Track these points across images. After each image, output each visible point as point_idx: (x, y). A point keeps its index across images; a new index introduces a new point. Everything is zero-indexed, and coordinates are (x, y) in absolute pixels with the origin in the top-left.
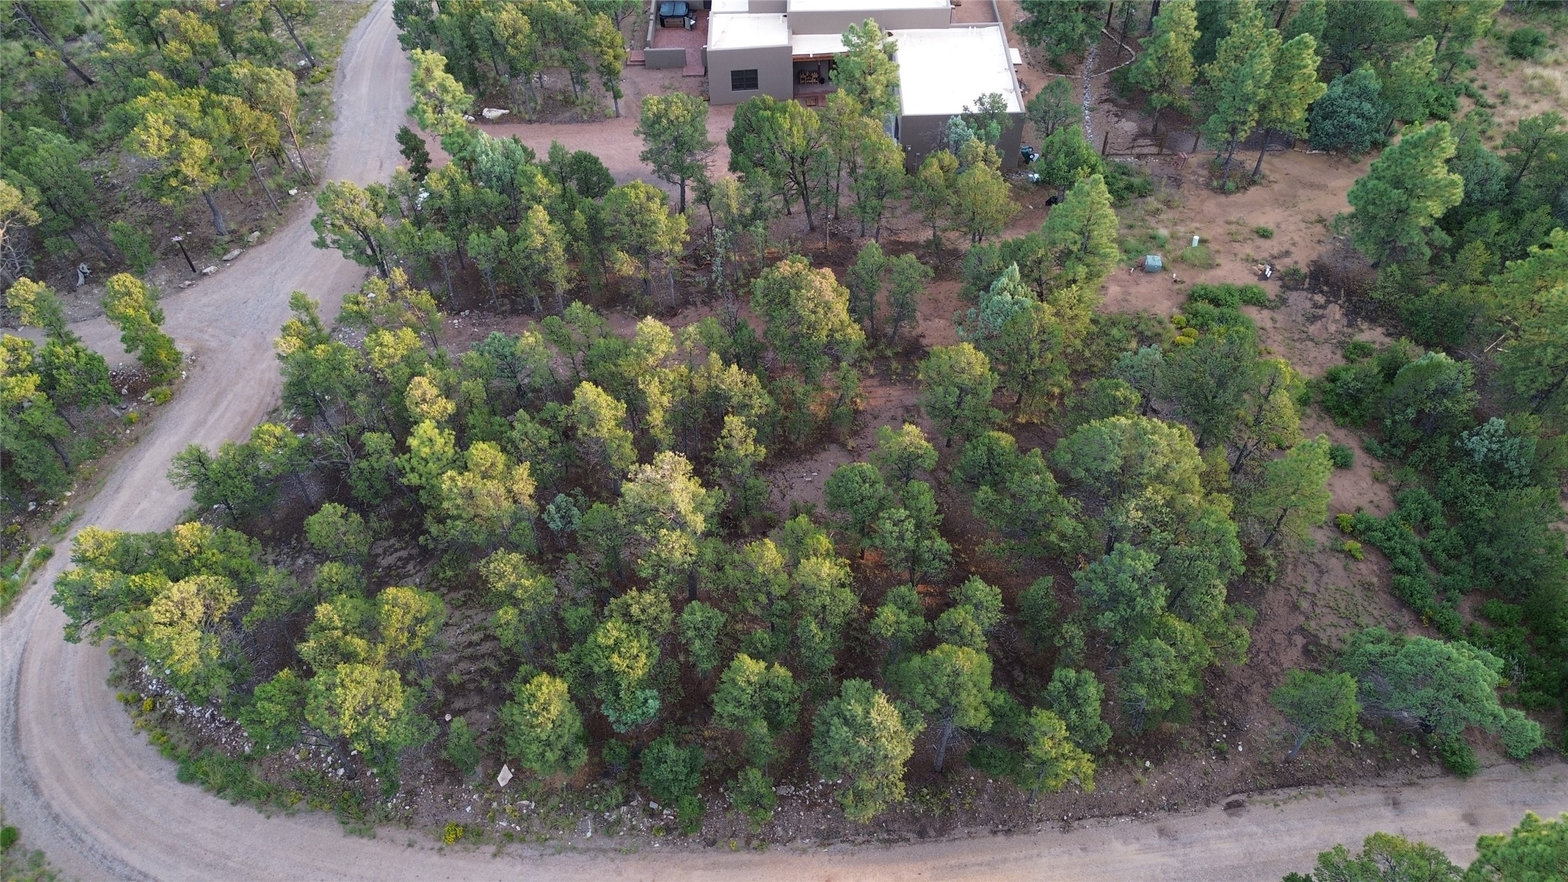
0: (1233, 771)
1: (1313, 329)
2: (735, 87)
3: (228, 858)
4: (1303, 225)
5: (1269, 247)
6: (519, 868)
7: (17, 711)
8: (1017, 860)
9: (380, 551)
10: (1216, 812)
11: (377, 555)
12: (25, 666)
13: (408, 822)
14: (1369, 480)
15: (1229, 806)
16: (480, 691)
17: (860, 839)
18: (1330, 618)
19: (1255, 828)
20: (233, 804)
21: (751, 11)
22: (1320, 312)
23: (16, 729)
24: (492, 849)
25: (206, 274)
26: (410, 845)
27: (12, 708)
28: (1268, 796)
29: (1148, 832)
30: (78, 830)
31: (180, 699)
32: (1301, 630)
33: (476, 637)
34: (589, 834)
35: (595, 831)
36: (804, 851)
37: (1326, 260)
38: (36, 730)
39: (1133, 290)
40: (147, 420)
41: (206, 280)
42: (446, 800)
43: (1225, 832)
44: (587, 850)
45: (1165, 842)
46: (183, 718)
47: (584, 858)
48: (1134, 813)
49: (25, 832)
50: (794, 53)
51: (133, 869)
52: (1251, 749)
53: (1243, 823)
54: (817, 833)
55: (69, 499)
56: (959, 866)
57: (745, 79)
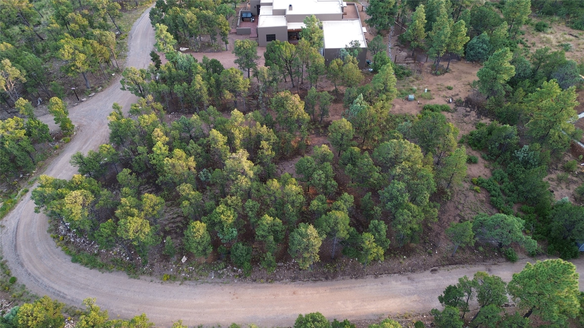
0: (434, 259)
1: (465, 119)
2: (267, 41)
3: (89, 286)
4: (463, 86)
5: (451, 93)
6: (188, 288)
7: (16, 241)
8: (359, 287)
9: (142, 189)
10: (428, 272)
11: (141, 190)
12: (18, 227)
13: (151, 274)
14: (483, 167)
15: (432, 271)
16: (176, 233)
17: (305, 280)
18: (469, 211)
19: (441, 277)
20: (91, 269)
21: (273, 15)
22: (468, 113)
23: (16, 246)
24: (180, 282)
25: (83, 101)
26: (151, 281)
27: (14, 240)
28: (446, 268)
29: (404, 279)
30: (37, 278)
31: (73, 236)
32: (459, 215)
33: (175, 216)
34: (213, 278)
35: (215, 277)
36: (286, 283)
37: (471, 97)
38: (22, 247)
39: (404, 106)
40: (61, 148)
41: (83, 103)
42: (164, 267)
43: (430, 279)
44: (212, 283)
45: (410, 282)
46: (73, 243)
47: (211, 285)
48: (399, 273)
49: (19, 279)
50: (288, 28)
51: (56, 290)
52: (440, 253)
53: (437, 276)
54: (291, 278)
55: (34, 173)
56: (339, 288)
57: (271, 38)
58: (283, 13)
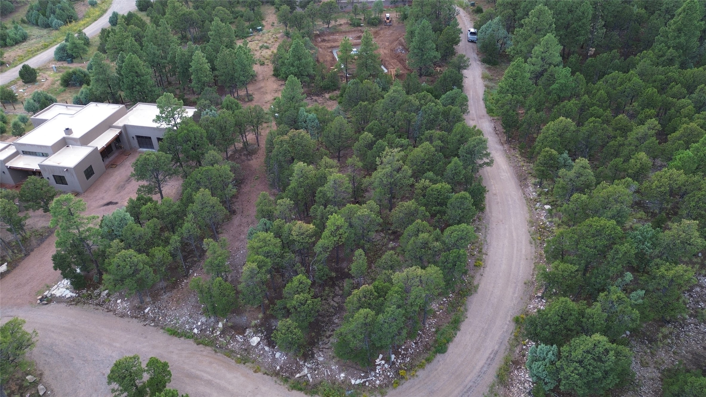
1: (320, 102)
2: (88, 178)
22: (314, 99)
34: (480, 234)
50: (99, 149)
57: (89, 172)
58: (64, 143)
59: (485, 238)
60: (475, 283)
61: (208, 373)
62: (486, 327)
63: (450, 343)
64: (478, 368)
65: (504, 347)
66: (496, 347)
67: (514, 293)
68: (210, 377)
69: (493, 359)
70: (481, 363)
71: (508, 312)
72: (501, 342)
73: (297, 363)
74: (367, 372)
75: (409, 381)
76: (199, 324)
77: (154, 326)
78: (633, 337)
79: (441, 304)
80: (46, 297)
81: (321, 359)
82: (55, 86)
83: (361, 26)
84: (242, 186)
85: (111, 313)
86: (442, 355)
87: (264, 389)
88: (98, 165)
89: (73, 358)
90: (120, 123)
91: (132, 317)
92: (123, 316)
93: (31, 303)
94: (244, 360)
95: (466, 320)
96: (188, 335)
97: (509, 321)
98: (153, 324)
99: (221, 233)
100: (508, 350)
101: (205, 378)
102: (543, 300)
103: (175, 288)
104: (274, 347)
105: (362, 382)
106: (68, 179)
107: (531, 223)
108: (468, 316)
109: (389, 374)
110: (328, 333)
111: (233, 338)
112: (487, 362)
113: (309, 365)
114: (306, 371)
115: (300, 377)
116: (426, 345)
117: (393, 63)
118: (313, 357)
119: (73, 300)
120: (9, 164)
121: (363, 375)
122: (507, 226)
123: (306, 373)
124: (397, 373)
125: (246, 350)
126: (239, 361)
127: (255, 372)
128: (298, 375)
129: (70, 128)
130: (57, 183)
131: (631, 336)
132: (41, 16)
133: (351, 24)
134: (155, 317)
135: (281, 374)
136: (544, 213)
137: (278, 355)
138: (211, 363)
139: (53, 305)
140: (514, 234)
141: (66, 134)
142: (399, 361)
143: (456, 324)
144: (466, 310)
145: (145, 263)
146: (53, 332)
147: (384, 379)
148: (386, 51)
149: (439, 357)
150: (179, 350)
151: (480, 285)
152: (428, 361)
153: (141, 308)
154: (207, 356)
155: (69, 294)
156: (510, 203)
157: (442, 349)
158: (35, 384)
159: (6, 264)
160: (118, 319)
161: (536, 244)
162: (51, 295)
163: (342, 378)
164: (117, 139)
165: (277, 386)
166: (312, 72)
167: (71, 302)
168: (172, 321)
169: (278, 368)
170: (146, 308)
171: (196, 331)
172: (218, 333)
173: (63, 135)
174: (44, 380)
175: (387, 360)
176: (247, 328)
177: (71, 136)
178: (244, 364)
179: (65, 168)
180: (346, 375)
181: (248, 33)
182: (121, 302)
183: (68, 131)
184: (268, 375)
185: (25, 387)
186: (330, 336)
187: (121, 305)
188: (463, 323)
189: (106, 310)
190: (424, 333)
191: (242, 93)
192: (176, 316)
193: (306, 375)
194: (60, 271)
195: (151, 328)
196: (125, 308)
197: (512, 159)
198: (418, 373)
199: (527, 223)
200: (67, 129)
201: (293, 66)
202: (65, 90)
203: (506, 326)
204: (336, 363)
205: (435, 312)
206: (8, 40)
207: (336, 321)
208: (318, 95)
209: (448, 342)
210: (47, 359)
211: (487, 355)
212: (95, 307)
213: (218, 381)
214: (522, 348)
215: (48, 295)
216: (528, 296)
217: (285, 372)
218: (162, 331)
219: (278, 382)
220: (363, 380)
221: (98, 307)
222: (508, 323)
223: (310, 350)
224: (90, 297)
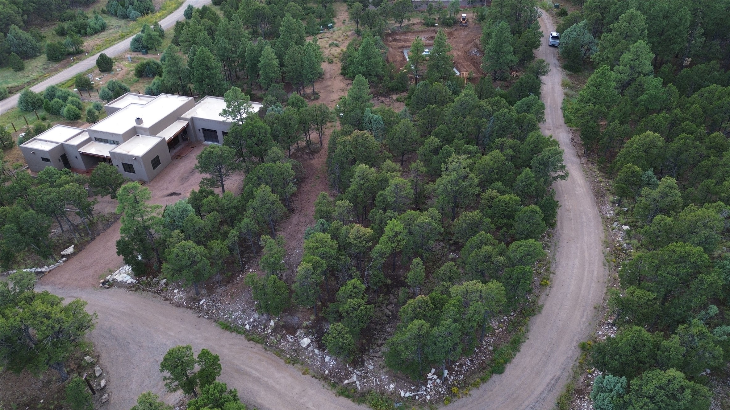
1: (386, 103)
2: (154, 168)
22: (380, 100)
25: (105, 386)
26: (548, 295)
31: (456, 376)
34: (549, 251)
44: (555, 254)
46: (466, 377)
50: (167, 139)
57: (156, 162)
58: (134, 132)
59: (554, 256)
60: (540, 303)
61: (256, 370)
62: (548, 351)
63: (508, 364)
64: (537, 393)
65: (567, 374)
66: (558, 373)
67: (582, 317)
68: (258, 375)
69: (554, 386)
70: (540, 389)
71: (574, 337)
72: (564, 369)
73: (346, 369)
74: (418, 386)
75: (461, 399)
76: (251, 320)
77: (208, 318)
78: (714, 376)
79: (501, 322)
80: (108, 281)
81: (371, 367)
82: (130, 76)
83: (435, 26)
84: (303, 185)
85: (168, 302)
86: (498, 375)
87: (312, 392)
88: (165, 155)
89: (129, 343)
90: (188, 115)
91: (187, 308)
92: (178, 306)
93: (93, 286)
94: (293, 361)
95: (527, 341)
96: (240, 330)
97: (575, 347)
98: (207, 317)
99: (279, 231)
100: (572, 377)
101: (254, 375)
102: (614, 328)
103: (230, 282)
104: (323, 350)
105: (411, 395)
106: (135, 167)
107: (606, 244)
108: (530, 337)
109: (440, 389)
110: (380, 342)
111: (284, 337)
112: (547, 388)
113: (358, 373)
114: (354, 378)
115: (349, 383)
116: (482, 364)
117: (467, 65)
118: (363, 364)
119: (133, 287)
120: (82, 150)
121: (413, 388)
122: (578, 245)
123: (355, 380)
124: (449, 390)
125: (295, 350)
126: (288, 361)
127: (304, 374)
128: (346, 382)
129: (141, 118)
130: (125, 171)
131: (711, 374)
132: (120, 7)
133: (424, 24)
134: (209, 310)
135: (330, 378)
136: (621, 234)
137: (327, 359)
138: (260, 360)
139: (114, 289)
140: (586, 254)
141: (137, 123)
142: (452, 378)
143: (516, 345)
144: (528, 331)
145: (202, 255)
146: (112, 315)
147: (435, 394)
148: (460, 53)
149: (495, 377)
150: (230, 345)
151: (545, 306)
152: (484, 380)
153: (196, 300)
154: (256, 353)
155: (129, 280)
156: (584, 220)
157: (499, 369)
158: (92, 365)
159: (73, 246)
160: (174, 308)
161: (610, 266)
162: (113, 279)
163: (391, 389)
164: (184, 131)
165: (325, 390)
166: (380, 72)
167: (131, 287)
168: (225, 315)
169: (327, 372)
170: (201, 300)
171: (247, 327)
172: (270, 331)
173: (134, 124)
174: (101, 362)
175: (440, 375)
176: (298, 329)
177: (141, 126)
178: (293, 364)
179: (133, 156)
180: (396, 386)
181: (318, 30)
182: (178, 292)
183: (139, 120)
184: (316, 378)
185: (83, 367)
186: (382, 344)
187: (178, 294)
188: (523, 344)
189: (164, 299)
190: (480, 351)
191: (309, 91)
192: (229, 310)
193: (355, 382)
194: (123, 257)
195: (204, 320)
196: (181, 298)
197: (589, 173)
198: (471, 392)
199: (601, 244)
200: (138, 119)
201: (362, 65)
202: (138, 81)
203: (571, 352)
204: (386, 373)
205: (494, 330)
206: (88, 29)
207: (389, 330)
208: (385, 96)
209: (506, 363)
210: (104, 341)
211: (547, 380)
212: (153, 294)
213: (266, 379)
214: (587, 377)
215: (110, 280)
216: (598, 322)
217: (334, 377)
218: (215, 323)
219: (326, 386)
220: (413, 393)
221: (156, 295)
222: (573, 348)
223: (360, 357)
224: (149, 284)
